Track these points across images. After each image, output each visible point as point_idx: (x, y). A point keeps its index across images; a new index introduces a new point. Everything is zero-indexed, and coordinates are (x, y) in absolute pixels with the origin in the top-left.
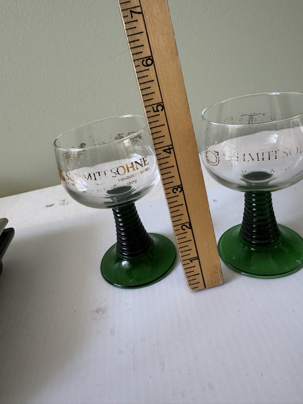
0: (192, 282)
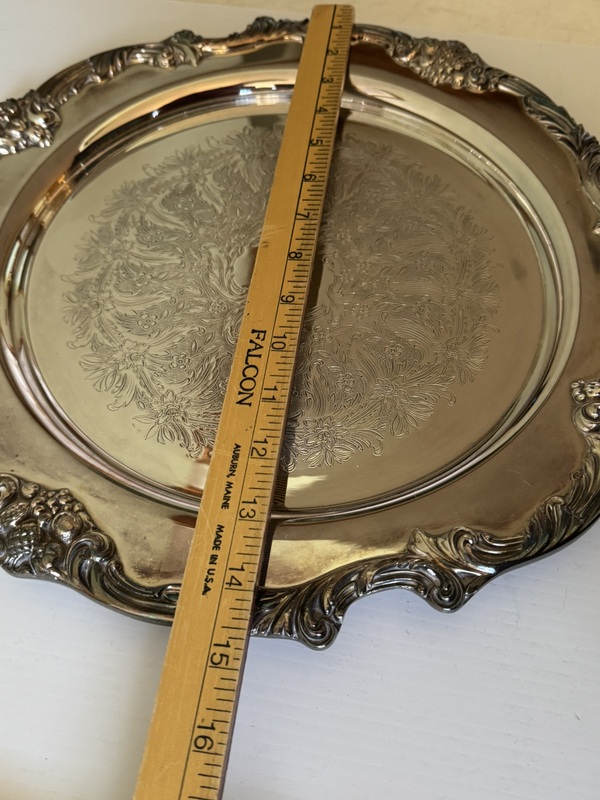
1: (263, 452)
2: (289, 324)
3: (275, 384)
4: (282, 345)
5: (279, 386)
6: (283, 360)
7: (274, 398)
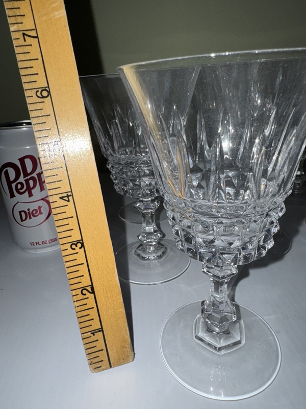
0: (94, 361)
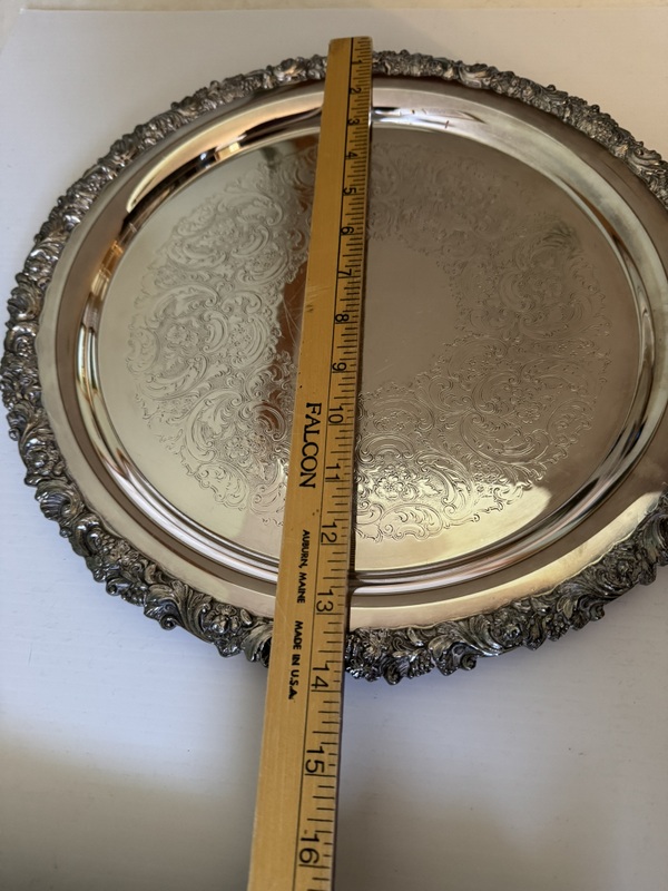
1: (333, 538)
2: (343, 394)
3: (337, 462)
4: (338, 419)
5: (341, 464)
6: (342, 434)
7: (337, 478)
